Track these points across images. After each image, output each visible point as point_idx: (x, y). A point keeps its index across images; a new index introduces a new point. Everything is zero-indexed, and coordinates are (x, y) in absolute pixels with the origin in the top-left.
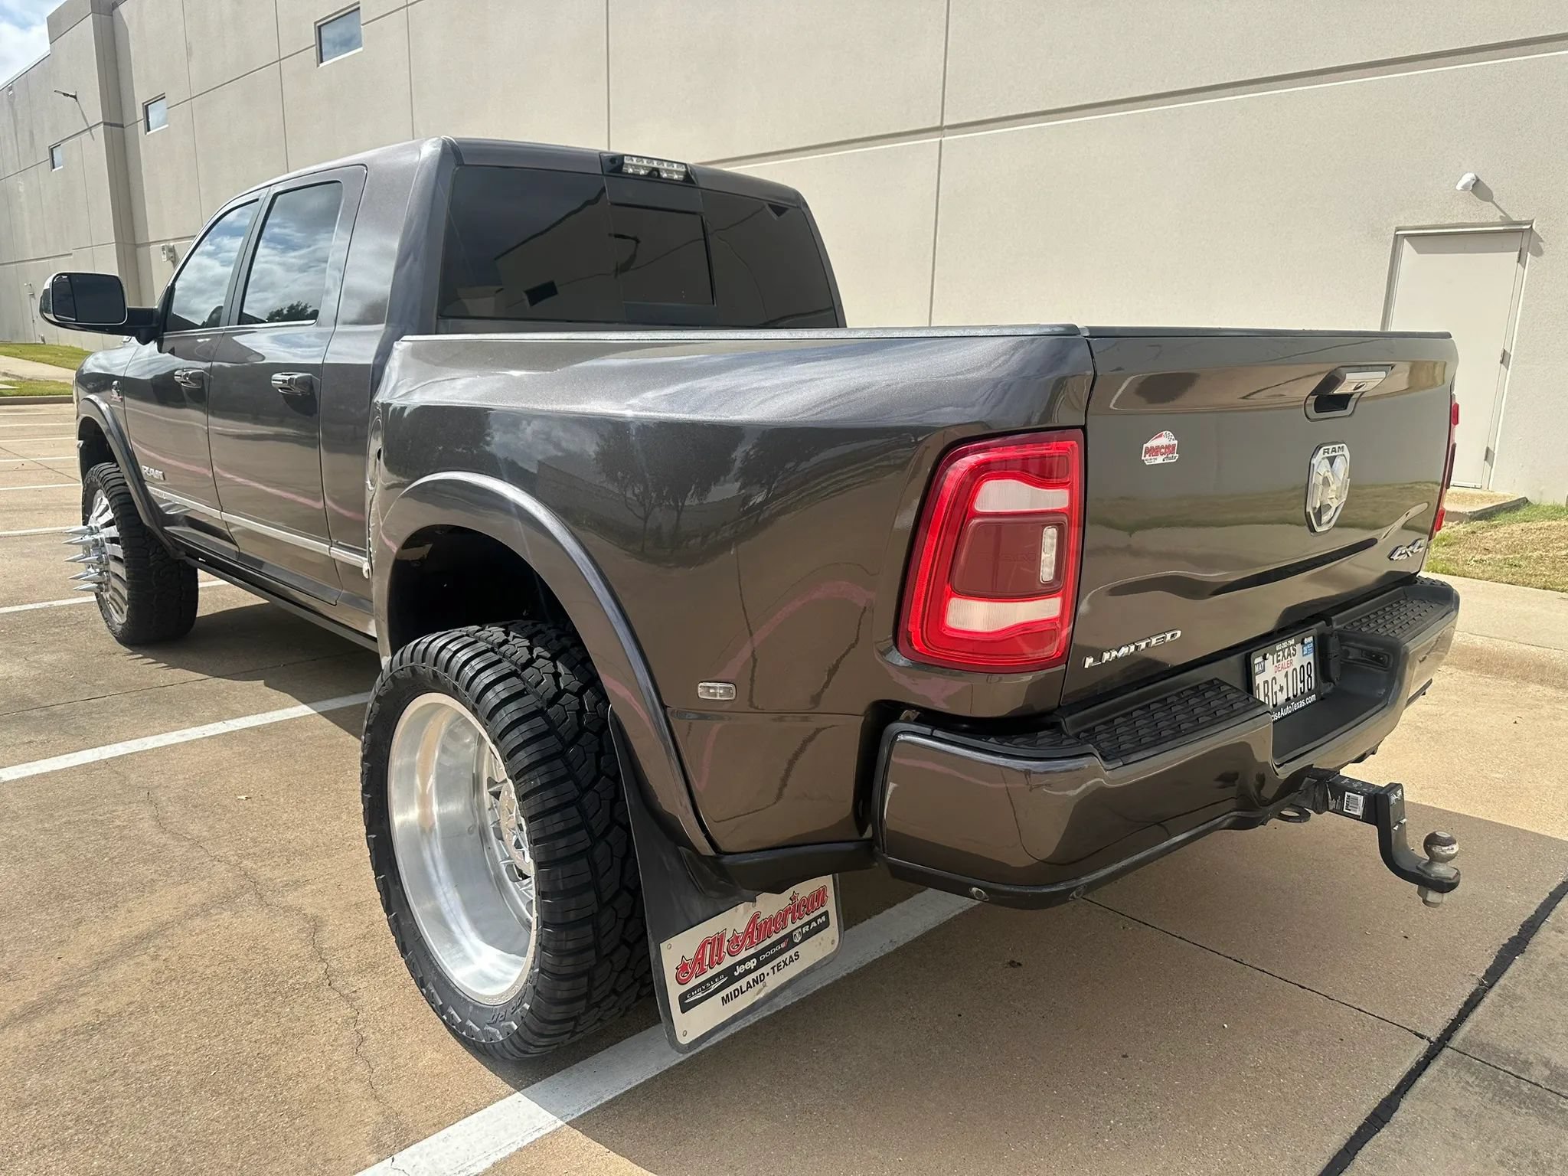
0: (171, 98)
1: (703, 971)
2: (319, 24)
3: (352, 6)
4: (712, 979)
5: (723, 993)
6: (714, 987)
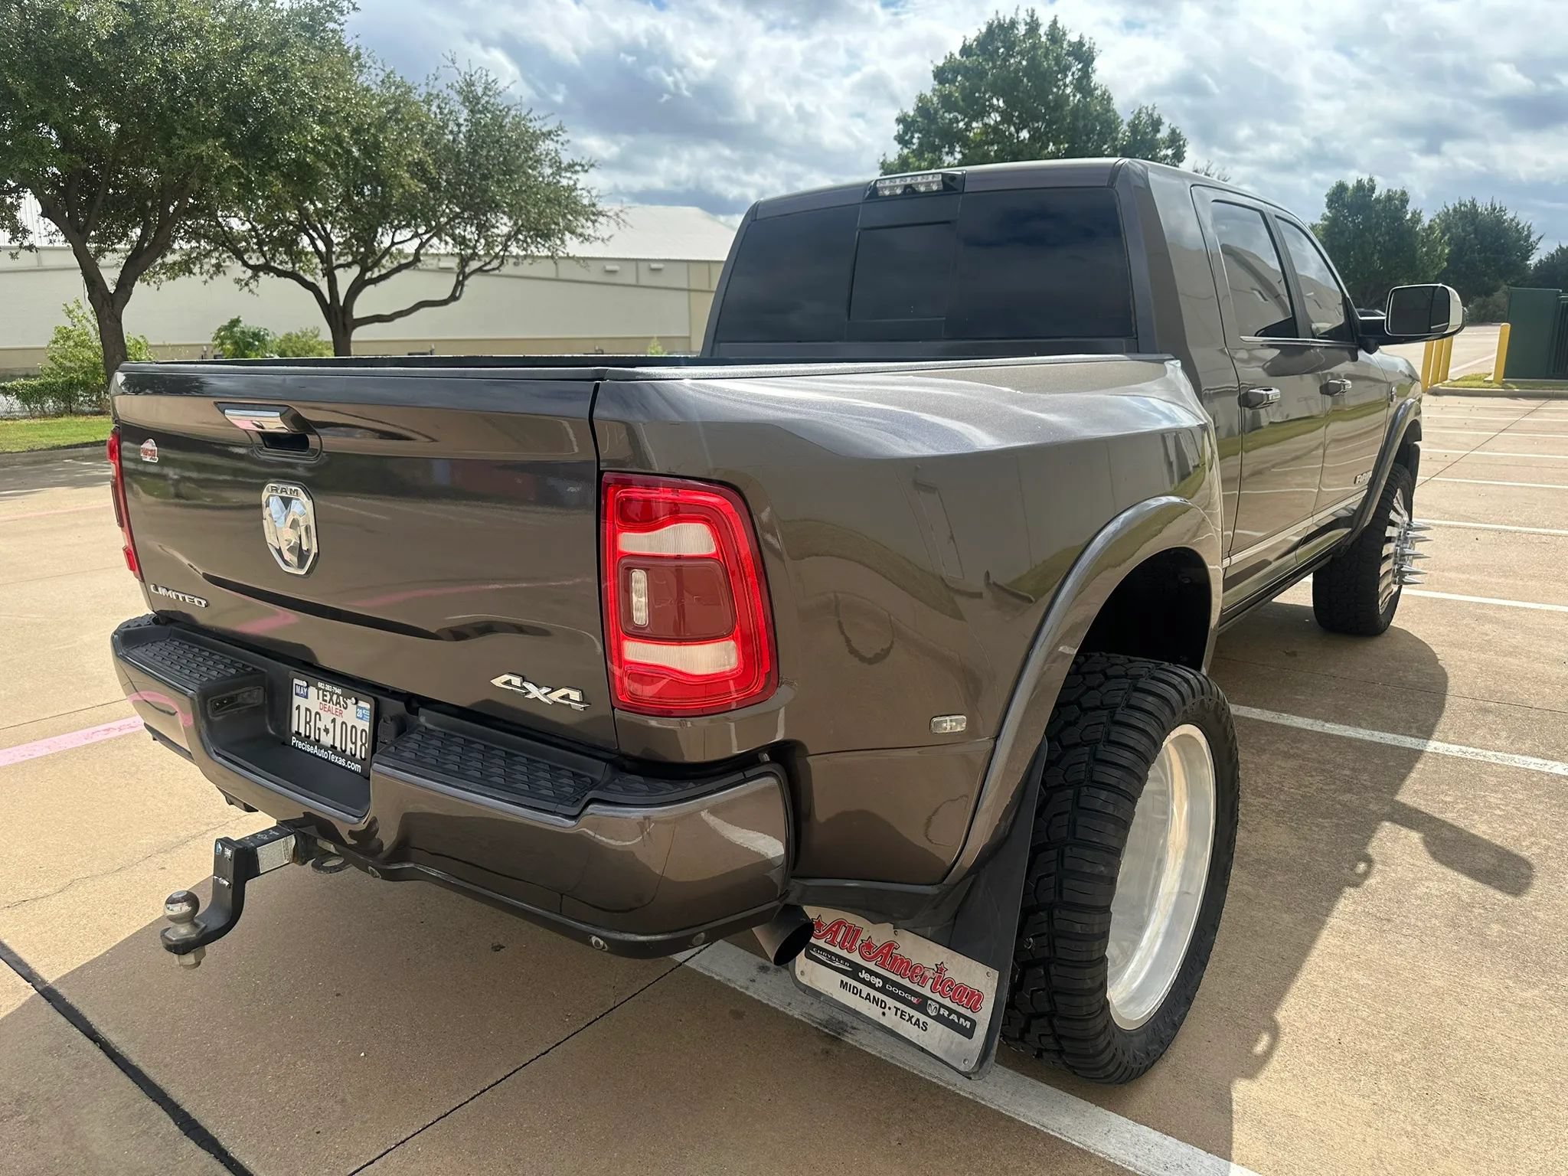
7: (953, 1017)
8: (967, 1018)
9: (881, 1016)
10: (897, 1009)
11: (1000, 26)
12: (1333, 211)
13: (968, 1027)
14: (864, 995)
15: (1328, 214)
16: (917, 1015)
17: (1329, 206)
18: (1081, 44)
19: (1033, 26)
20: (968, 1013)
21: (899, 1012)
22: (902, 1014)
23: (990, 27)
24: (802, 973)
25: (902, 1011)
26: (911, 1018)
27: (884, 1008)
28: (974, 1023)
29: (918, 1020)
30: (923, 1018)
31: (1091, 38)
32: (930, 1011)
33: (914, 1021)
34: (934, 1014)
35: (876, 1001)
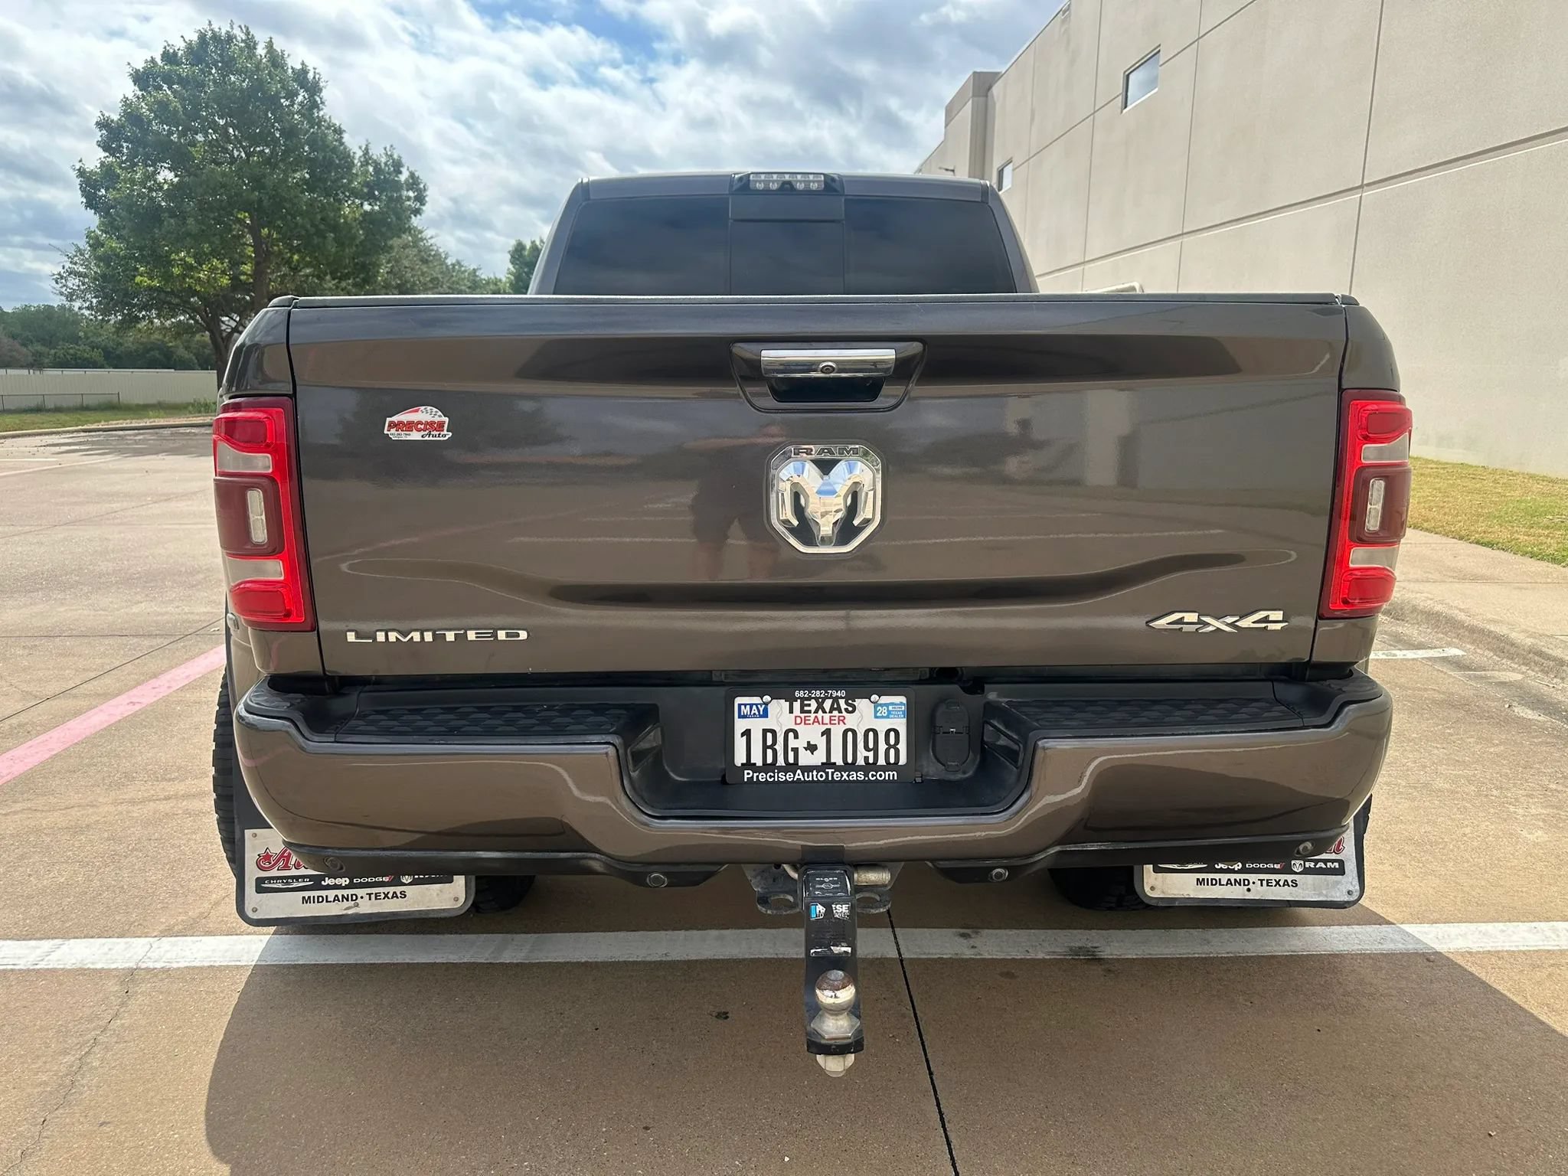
0: (1017, 161)
1: (286, 867)
2: (1127, 73)
3: (1155, 49)
4: (297, 878)
5: (306, 894)
6: (295, 885)
7: (1321, 865)
8: (1333, 861)
9: (1247, 893)
10: (1262, 881)
11: (215, 37)
12: (517, 267)
13: (1337, 867)
14: (1224, 882)
15: (513, 269)
16: (1282, 877)
17: (512, 262)
18: (304, 71)
19: (250, 44)
20: (1333, 856)
21: (1265, 883)
22: (1268, 883)
23: (202, 36)
24: (1152, 888)
25: (1267, 880)
26: (1278, 883)
27: (1249, 884)
28: (1341, 862)
29: (1286, 881)
30: (1289, 878)
31: (315, 69)
32: (1295, 870)
33: (1281, 883)
34: (1300, 870)
35: (1238, 882)
